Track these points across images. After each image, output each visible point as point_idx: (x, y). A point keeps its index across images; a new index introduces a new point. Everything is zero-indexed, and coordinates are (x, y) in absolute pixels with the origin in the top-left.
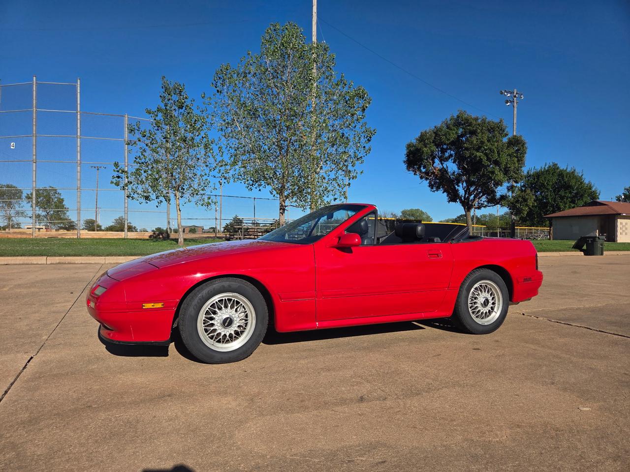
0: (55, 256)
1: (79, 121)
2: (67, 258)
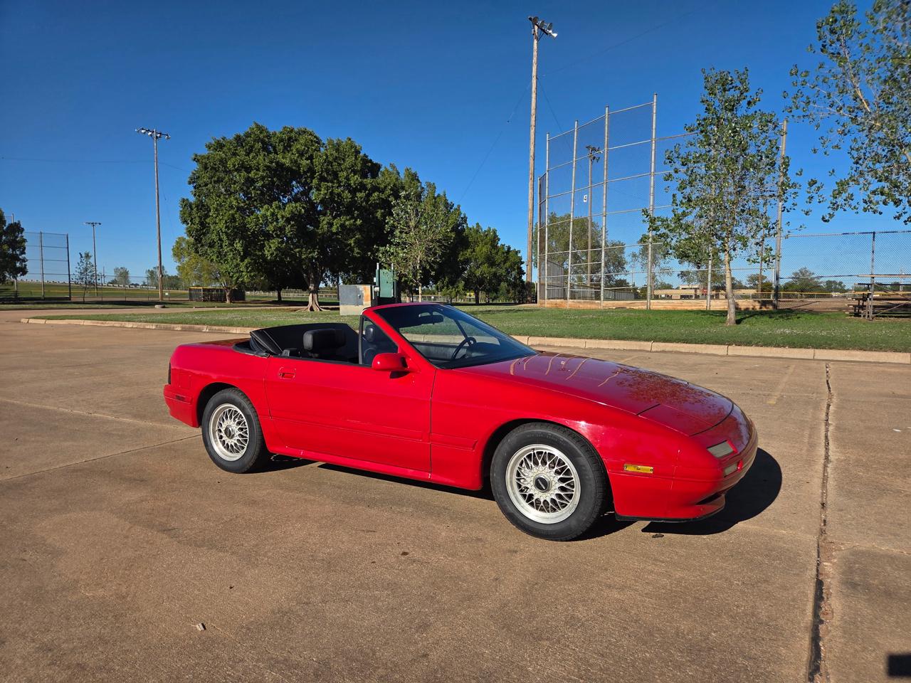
1: (653, 153)
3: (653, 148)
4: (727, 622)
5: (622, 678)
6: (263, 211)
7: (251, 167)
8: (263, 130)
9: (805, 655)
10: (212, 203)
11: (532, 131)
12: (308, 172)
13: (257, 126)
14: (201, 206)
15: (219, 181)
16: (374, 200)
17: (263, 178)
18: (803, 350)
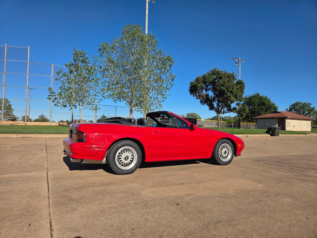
0: (21, 134)
1: (28, 66)
2: (27, 135)
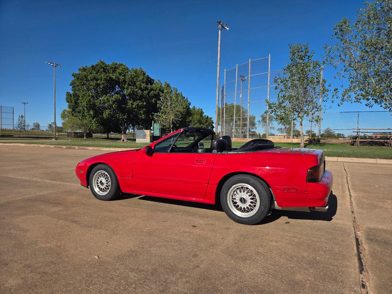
1: (269, 77)
3: (269, 75)
4: (323, 253)
5: (283, 273)
6: (103, 98)
7: (98, 79)
8: (104, 63)
9: (357, 265)
10: (81, 94)
11: (218, 68)
12: (123, 81)
13: (101, 62)
14: (75, 95)
15: (84, 84)
16: (151, 94)
17: (103, 84)
18: (333, 158)
